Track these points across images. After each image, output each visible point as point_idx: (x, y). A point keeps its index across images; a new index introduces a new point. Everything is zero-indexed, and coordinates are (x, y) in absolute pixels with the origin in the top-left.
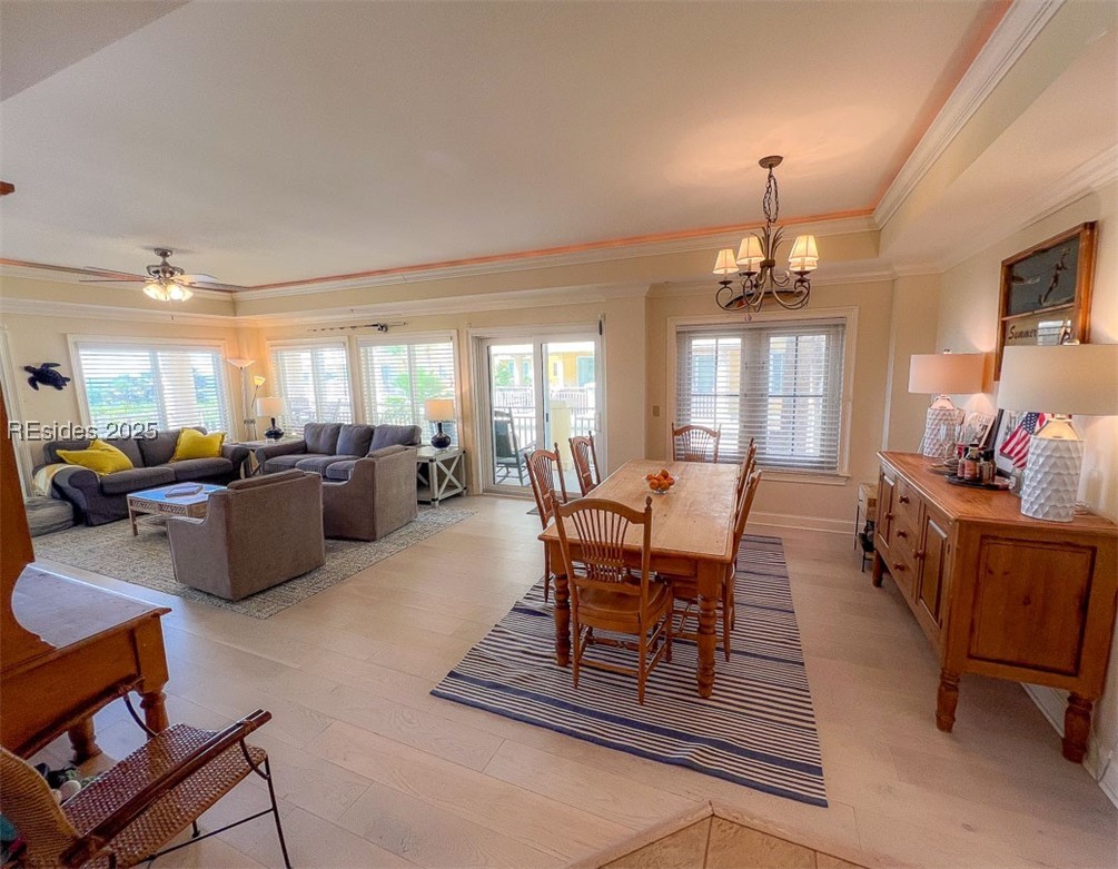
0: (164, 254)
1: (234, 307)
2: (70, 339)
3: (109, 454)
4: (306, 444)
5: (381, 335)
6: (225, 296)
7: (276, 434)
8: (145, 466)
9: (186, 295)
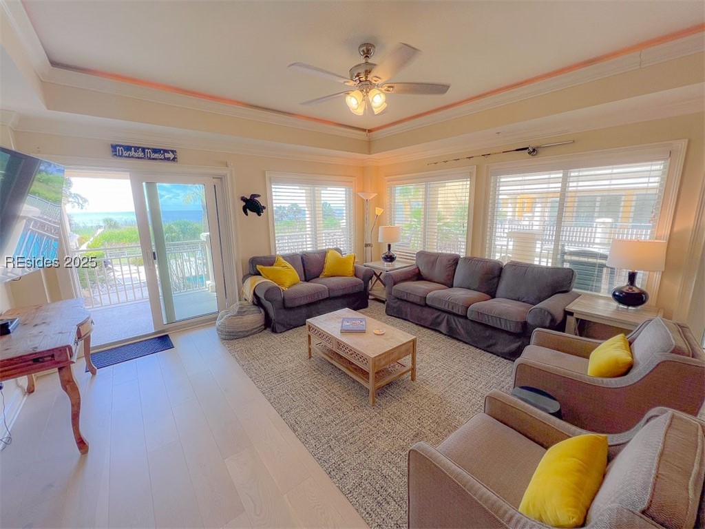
1: (369, 146)
2: (267, 175)
4: (420, 272)
5: (528, 161)
7: (390, 258)
8: (306, 280)
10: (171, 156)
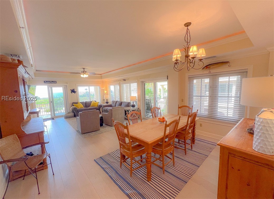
0: (84, 69)
1: (101, 78)
2: (77, 85)
3: (80, 105)
4: (111, 105)
5: (124, 82)
6: (100, 75)
7: (107, 103)
8: (86, 107)
9: (87, 76)
10: (55, 82)
